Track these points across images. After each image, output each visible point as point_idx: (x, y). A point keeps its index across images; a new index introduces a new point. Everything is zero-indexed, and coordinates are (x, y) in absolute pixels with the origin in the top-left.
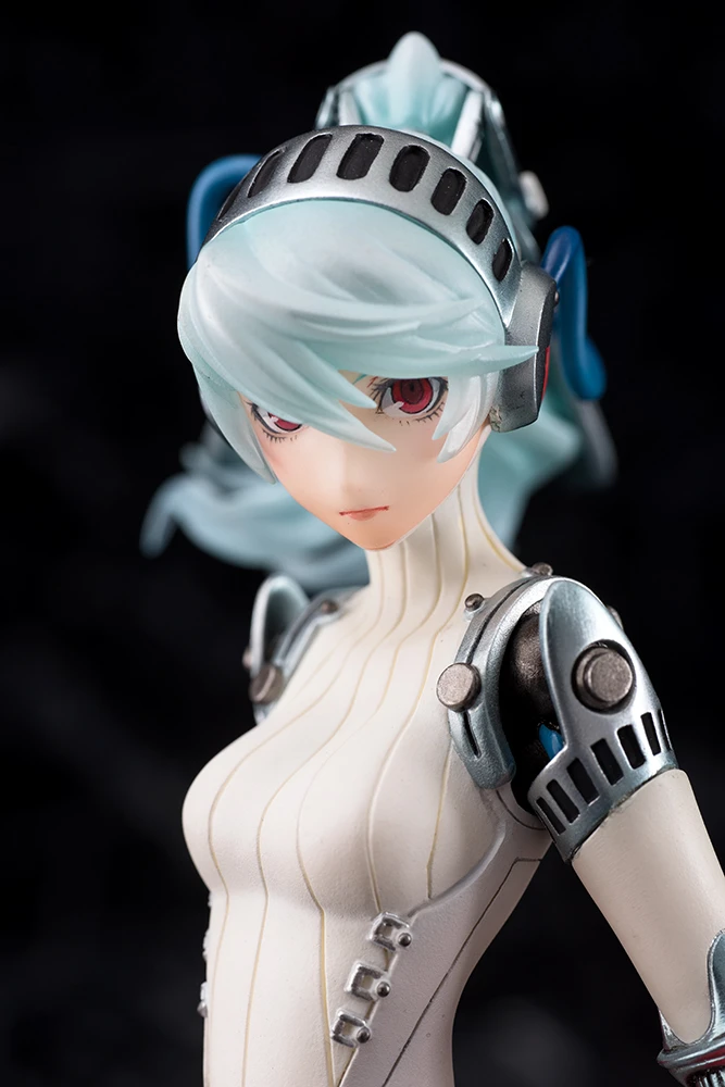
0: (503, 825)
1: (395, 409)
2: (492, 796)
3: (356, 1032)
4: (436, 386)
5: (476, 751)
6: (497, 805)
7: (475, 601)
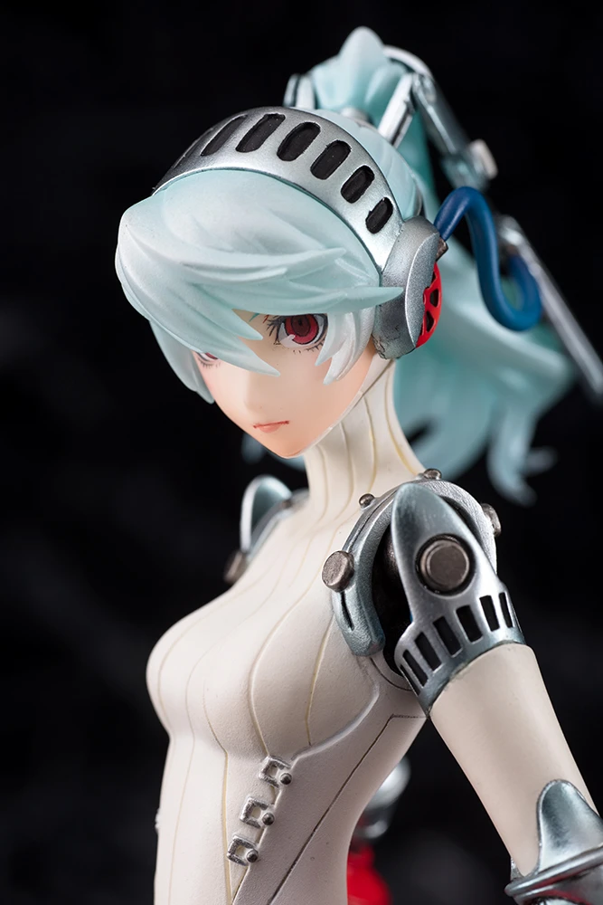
0: (377, 687)
1: (288, 340)
2: (366, 662)
3: (247, 853)
4: (320, 321)
5: (351, 625)
6: (371, 670)
7: (367, 500)
